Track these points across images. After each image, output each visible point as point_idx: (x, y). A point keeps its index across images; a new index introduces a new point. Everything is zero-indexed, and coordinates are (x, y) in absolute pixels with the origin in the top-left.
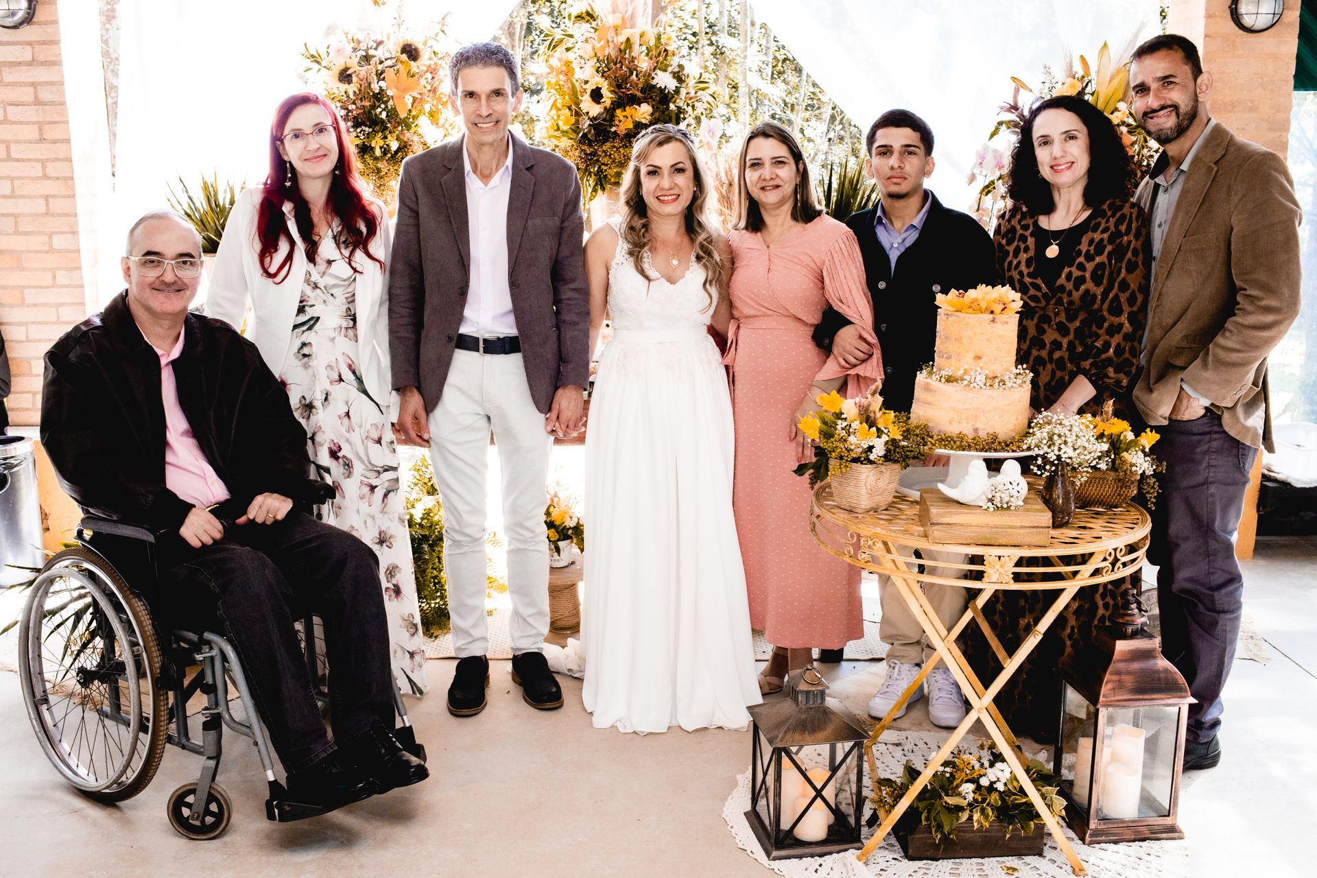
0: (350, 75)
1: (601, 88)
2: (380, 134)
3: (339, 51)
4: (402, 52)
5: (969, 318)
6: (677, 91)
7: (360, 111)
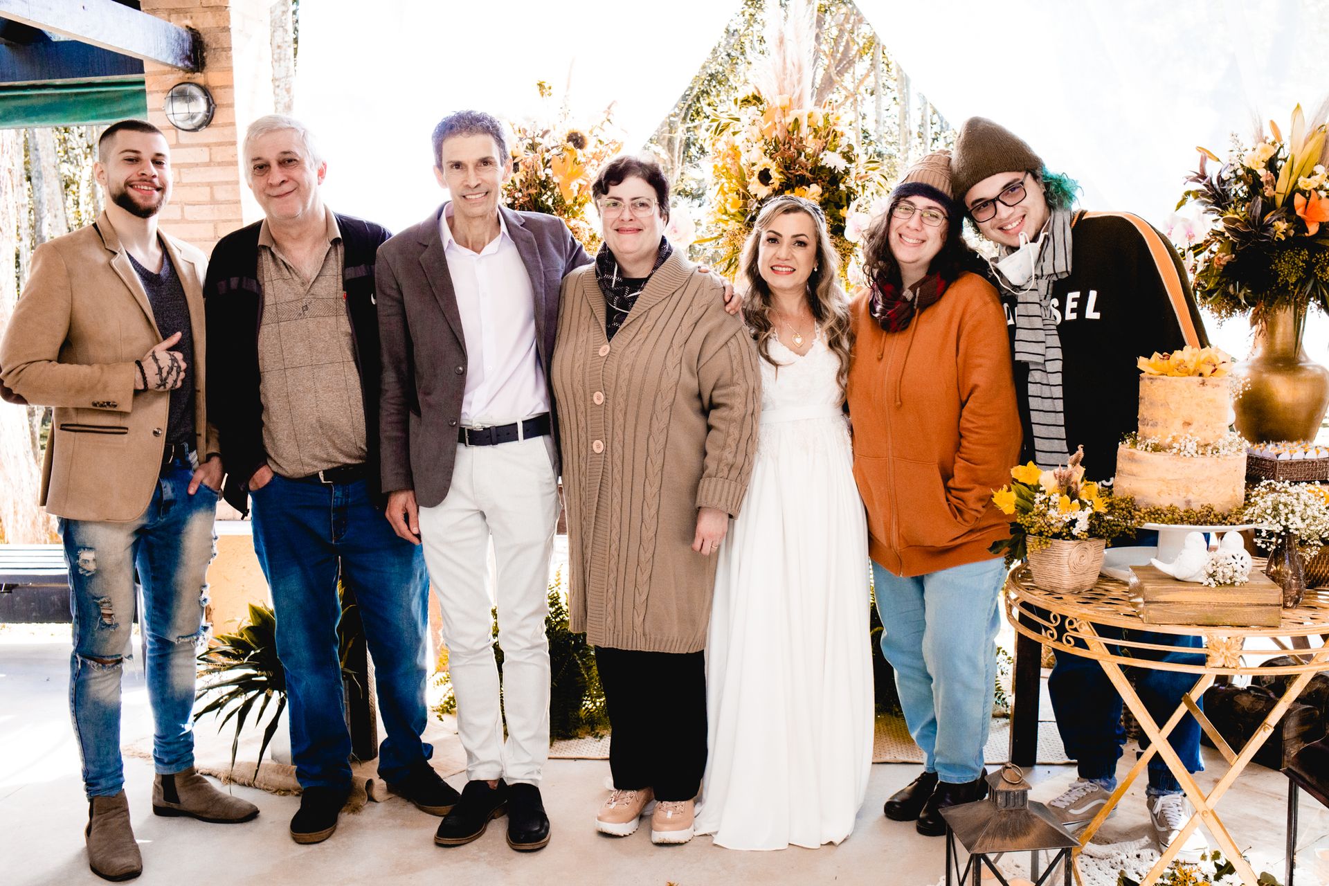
1: (769, 170)
4: (569, 141)
5: (1176, 381)
6: (847, 172)
7: (527, 199)
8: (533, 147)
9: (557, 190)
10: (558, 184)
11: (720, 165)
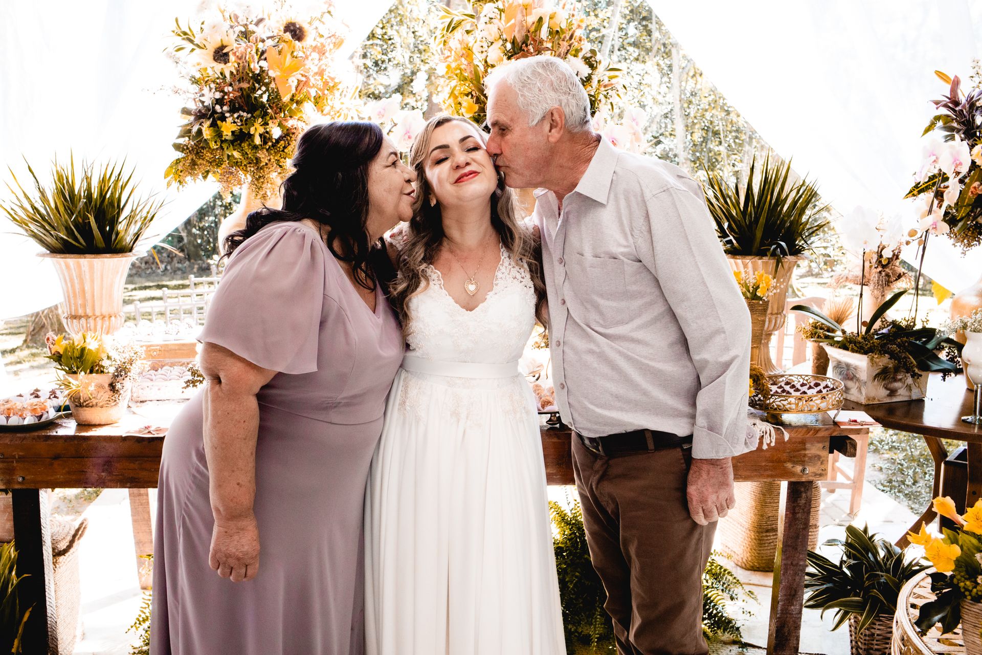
0: (227, 54)
2: (260, 120)
3: (214, 27)
4: (285, 31)
6: (588, 78)
7: (238, 94)
8: (246, 35)
9: (272, 85)
10: (274, 79)
11: (453, 65)
